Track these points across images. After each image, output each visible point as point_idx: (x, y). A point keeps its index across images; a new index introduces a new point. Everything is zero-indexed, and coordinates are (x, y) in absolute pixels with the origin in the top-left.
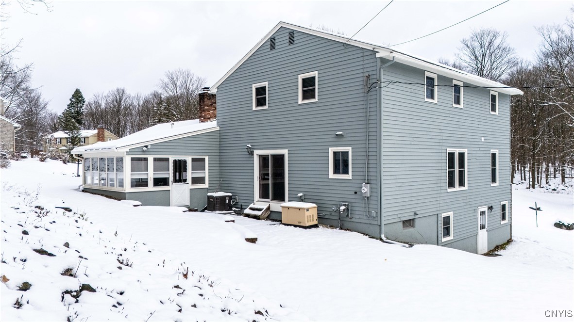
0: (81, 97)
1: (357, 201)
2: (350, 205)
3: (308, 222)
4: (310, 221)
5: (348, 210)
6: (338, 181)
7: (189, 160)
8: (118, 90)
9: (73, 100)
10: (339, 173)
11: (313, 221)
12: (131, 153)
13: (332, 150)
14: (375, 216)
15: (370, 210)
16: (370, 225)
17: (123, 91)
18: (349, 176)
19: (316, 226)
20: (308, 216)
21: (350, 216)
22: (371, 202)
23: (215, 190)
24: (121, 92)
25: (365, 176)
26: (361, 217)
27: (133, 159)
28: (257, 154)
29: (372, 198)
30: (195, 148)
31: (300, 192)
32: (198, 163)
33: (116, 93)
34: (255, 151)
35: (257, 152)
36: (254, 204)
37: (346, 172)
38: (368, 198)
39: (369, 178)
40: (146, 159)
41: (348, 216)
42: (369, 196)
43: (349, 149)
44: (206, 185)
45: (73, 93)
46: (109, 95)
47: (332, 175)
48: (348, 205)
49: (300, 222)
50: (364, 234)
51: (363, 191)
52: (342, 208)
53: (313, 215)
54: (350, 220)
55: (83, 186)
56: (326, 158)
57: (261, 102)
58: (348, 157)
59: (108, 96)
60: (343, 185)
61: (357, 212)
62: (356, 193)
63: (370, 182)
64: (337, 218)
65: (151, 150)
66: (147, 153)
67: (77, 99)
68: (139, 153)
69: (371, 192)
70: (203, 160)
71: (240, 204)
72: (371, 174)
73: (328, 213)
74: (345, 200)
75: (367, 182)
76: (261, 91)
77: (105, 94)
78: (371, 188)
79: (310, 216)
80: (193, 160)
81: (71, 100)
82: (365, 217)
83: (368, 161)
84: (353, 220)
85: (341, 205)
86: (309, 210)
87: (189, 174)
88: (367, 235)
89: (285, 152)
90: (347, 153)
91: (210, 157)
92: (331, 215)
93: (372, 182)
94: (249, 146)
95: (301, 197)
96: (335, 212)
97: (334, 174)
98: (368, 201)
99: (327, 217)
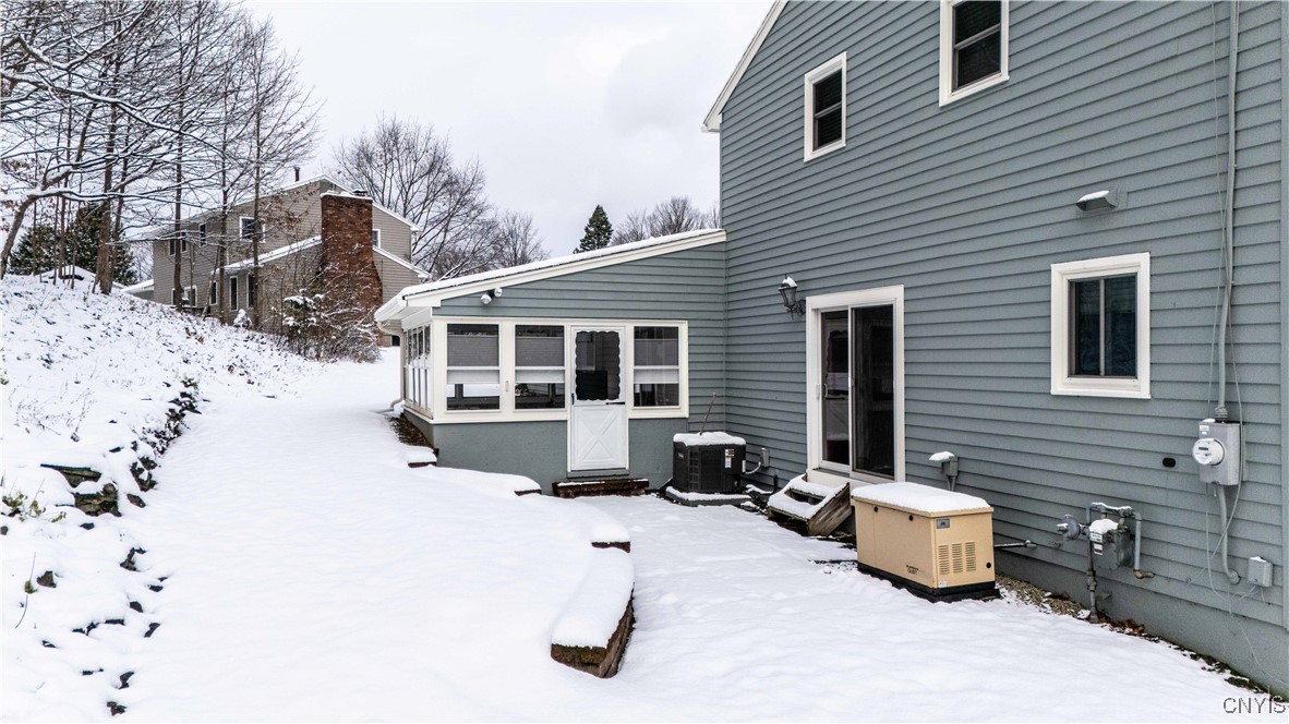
0: (605, 222)
1: (1174, 500)
2: (1138, 516)
3: (944, 571)
4: (958, 568)
5: (1133, 537)
6: (1095, 407)
7: (626, 332)
8: (674, 203)
9: (592, 229)
10: (1095, 373)
11: (971, 566)
12: (444, 311)
13: (1063, 274)
14: (1266, 581)
15: (1242, 550)
16: (1241, 625)
17: (685, 203)
18: (1138, 387)
19: (984, 592)
20: (943, 550)
21: (1137, 567)
22: (1249, 512)
23: (700, 427)
24: (681, 205)
25: (1216, 383)
26: (1196, 577)
27: (452, 329)
28: (816, 310)
29: (1251, 493)
30: (644, 297)
31: (942, 446)
32: (655, 341)
33: (670, 209)
34: (808, 299)
35: (815, 302)
36: (805, 479)
37: (1124, 365)
38: (1230, 491)
39: (1238, 395)
40: (493, 330)
41: (1128, 562)
42: (1233, 480)
43: (1138, 264)
44: (682, 410)
45: (591, 216)
46: (657, 214)
47: (1062, 382)
48: (1129, 516)
49: (913, 570)
50: (1210, 660)
51: (1199, 457)
52: (1101, 527)
53: (971, 547)
54: (1139, 583)
55: (403, 402)
56: (1037, 311)
57: (827, 130)
58: (1133, 300)
59: (655, 217)
60: (1109, 423)
61: (1173, 554)
62: (1169, 462)
63: (1241, 413)
64: (1084, 566)
65: (507, 303)
66: (495, 312)
67: (598, 227)
68: (474, 311)
69: (1246, 463)
70: (673, 333)
71: (771, 473)
72: (1248, 375)
73: (1045, 540)
74: (1122, 492)
75: (1222, 411)
76: (828, 90)
77: (649, 213)
78: (1246, 444)
79: (957, 548)
80: (640, 333)
81: (587, 230)
82: (1211, 581)
83: (1231, 315)
84: (1157, 585)
85: (1096, 513)
86: (952, 521)
87: (629, 376)
88: (1222, 667)
89: (893, 295)
90: (1130, 281)
91: (694, 324)
92: (1058, 548)
93: (1253, 415)
94: (790, 281)
95: (944, 464)
96: (1072, 538)
97: (1070, 374)
98: (1229, 510)
99: (1042, 555)
